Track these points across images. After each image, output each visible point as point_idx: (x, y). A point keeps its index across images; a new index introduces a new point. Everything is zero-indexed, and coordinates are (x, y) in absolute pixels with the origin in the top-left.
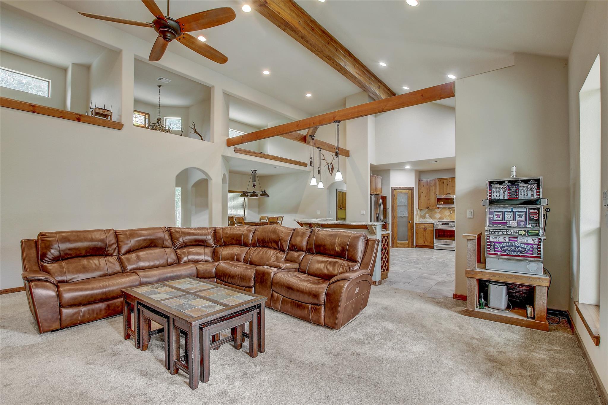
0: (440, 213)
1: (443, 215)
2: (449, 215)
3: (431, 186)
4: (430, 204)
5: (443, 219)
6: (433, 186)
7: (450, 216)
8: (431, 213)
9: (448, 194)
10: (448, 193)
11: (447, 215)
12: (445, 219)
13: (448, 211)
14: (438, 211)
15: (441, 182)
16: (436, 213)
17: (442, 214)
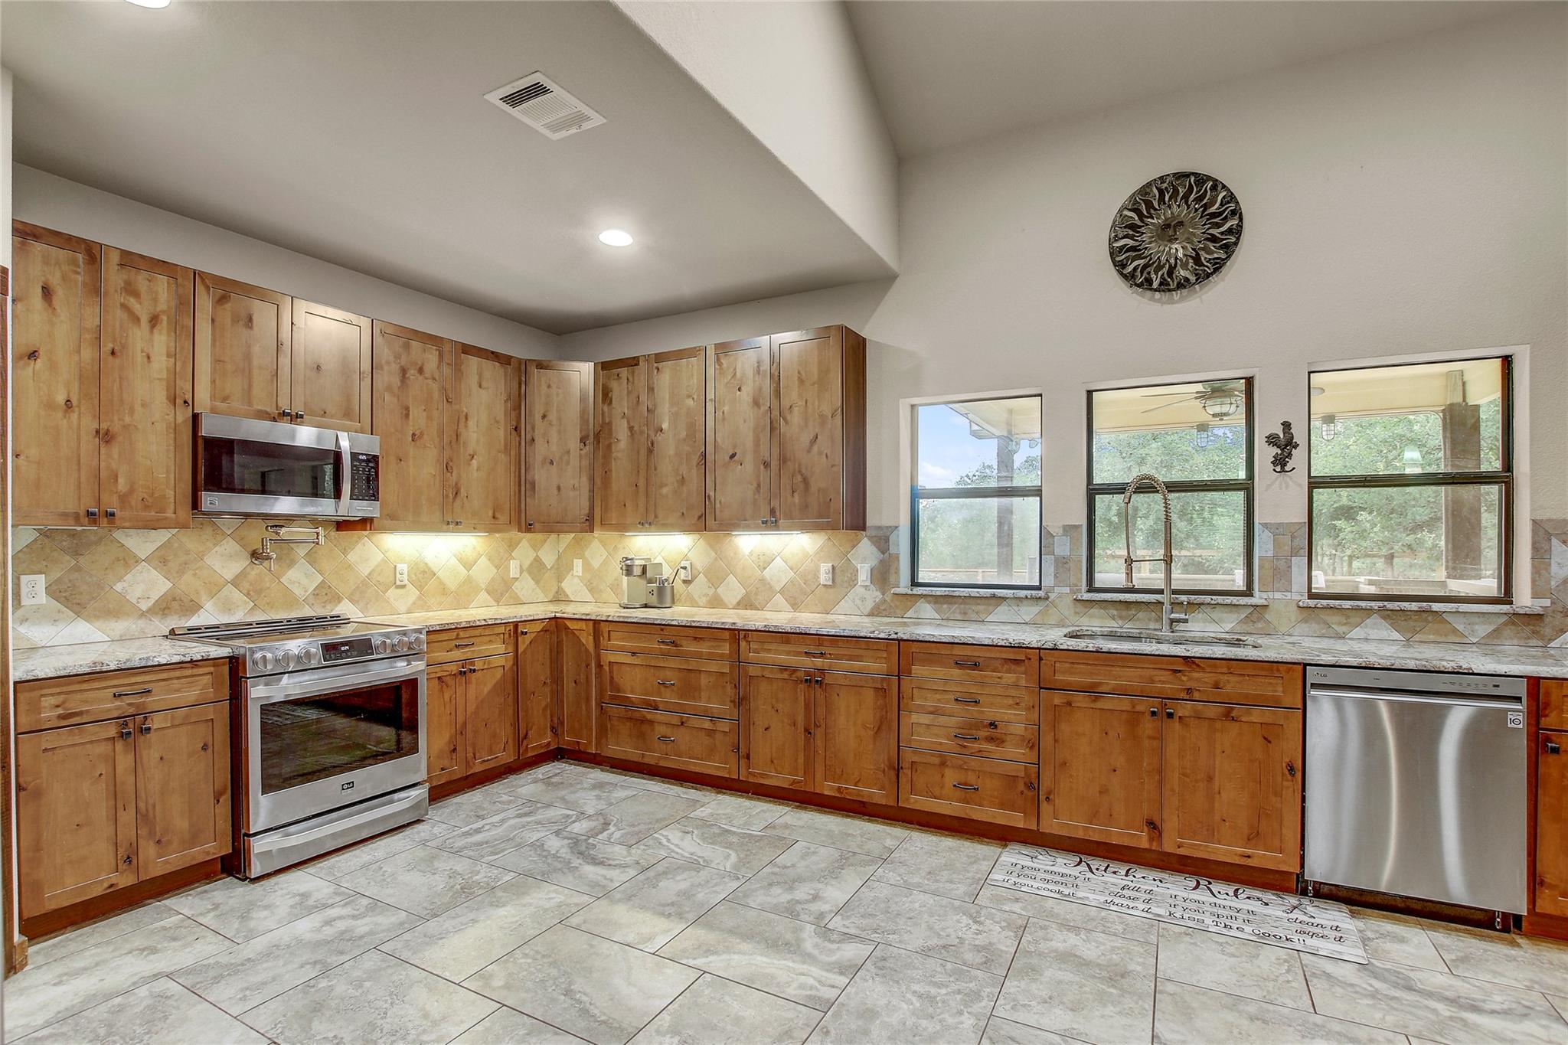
0: (164, 561)
1: (188, 577)
2: (243, 575)
3: (137, 320)
4: (122, 485)
5: (194, 607)
6: (154, 321)
7: (246, 585)
8: (77, 569)
9: (284, 414)
10: (284, 406)
11: (229, 576)
12: (209, 605)
13: (230, 546)
14: (142, 544)
15: (228, 306)
16: (128, 560)
17: (181, 572)
